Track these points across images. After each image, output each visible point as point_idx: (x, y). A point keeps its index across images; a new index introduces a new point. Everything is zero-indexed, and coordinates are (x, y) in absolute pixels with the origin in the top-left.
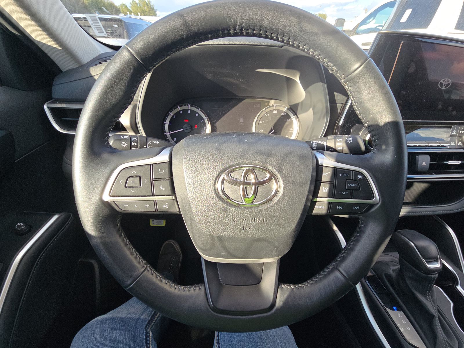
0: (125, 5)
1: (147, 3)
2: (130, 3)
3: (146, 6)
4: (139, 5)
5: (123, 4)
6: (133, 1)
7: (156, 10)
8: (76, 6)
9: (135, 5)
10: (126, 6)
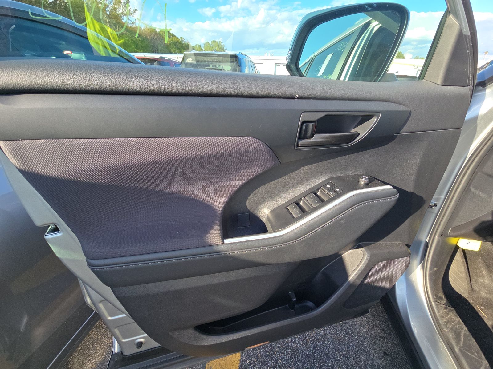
0: (199, 45)
1: (218, 44)
2: (204, 44)
3: (217, 46)
4: (211, 45)
5: (198, 45)
6: (206, 42)
7: (226, 50)
8: (159, 46)
9: (208, 45)
10: (200, 47)
